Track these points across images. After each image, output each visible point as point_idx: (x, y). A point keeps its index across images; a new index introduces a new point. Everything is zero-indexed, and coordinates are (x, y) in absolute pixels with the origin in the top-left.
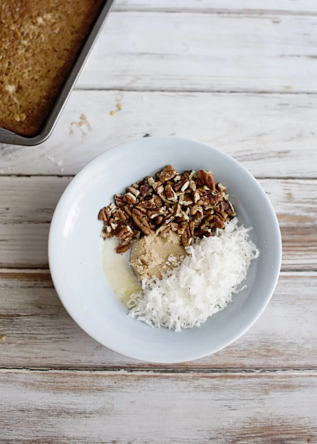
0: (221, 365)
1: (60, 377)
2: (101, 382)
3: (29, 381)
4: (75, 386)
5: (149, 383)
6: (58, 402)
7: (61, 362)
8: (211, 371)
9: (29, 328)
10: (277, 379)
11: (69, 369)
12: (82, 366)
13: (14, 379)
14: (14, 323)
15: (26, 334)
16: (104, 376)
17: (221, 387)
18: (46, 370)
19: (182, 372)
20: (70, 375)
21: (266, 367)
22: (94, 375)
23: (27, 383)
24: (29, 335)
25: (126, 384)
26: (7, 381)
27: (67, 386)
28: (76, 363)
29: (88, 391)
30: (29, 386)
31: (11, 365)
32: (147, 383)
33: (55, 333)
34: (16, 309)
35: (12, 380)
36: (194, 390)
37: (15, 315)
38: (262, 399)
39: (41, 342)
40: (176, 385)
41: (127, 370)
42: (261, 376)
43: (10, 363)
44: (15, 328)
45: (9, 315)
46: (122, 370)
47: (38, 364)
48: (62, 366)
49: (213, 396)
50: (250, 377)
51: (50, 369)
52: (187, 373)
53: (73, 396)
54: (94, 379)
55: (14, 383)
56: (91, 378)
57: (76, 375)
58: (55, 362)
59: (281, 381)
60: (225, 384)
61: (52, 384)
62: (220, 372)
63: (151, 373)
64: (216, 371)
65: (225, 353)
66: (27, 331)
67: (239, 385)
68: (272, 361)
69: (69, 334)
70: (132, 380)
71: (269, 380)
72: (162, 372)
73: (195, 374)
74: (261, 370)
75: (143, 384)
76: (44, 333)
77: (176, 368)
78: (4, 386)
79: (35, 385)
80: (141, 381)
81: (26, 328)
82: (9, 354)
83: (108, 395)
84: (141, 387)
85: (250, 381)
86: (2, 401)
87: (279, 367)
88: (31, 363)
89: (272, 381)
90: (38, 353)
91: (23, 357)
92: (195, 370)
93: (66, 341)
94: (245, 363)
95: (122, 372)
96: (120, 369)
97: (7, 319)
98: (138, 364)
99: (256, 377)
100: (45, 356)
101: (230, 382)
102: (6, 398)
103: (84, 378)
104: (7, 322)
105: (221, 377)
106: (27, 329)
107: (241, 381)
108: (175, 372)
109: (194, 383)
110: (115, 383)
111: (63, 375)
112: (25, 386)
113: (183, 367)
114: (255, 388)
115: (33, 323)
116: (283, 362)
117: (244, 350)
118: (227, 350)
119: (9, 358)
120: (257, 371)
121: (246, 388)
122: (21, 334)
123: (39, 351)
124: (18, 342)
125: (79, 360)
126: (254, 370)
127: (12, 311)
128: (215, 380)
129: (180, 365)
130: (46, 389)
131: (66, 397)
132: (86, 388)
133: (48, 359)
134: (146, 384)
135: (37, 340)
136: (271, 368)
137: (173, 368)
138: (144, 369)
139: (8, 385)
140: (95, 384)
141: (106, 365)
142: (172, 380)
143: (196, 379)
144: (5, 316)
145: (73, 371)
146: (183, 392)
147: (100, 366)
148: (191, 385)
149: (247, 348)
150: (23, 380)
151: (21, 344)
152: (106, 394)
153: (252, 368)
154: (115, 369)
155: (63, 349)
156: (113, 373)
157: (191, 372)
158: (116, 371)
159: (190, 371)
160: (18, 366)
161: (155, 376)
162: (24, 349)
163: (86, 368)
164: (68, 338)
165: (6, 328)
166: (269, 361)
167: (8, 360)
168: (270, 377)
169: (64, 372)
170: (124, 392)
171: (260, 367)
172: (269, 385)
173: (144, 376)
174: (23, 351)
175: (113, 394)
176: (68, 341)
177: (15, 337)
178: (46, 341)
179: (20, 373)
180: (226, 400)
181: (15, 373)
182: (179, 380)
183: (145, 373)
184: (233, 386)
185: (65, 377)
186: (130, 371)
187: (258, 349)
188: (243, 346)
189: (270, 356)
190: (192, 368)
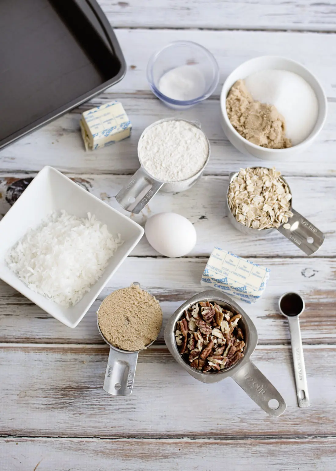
0: (276, 433)
1: (128, 445)
2: (167, 449)
3: (99, 449)
4: (142, 453)
5: (211, 449)
6: (127, 469)
7: (129, 431)
8: (267, 437)
9: (99, 399)
10: (327, 444)
11: (137, 437)
12: (148, 435)
13: (86, 448)
14: (84, 395)
15: (95, 405)
16: (168, 443)
17: (277, 453)
18: (115, 439)
19: (240, 439)
20: (138, 443)
21: (318, 433)
22: (159, 443)
23: (98, 450)
24: (98, 406)
25: (189, 451)
26: (79, 450)
27: (134, 454)
28: (143, 432)
29: (154, 457)
30: (99, 453)
31: (83, 434)
33: (122, 404)
34: (86, 382)
35: (84, 448)
36: (252, 456)
37: (85, 388)
38: (314, 463)
39: (110, 413)
40: (236, 451)
41: (190, 438)
42: (314, 442)
43: (82, 433)
44: (85, 400)
45: (80, 388)
46: (185, 437)
47: (108, 433)
48: (130, 434)
49: (270, 461)
50: (302, 443)
51: (118, 437)
52: (245, 440)
53: (141, 463)
55: (85, 451)
56: (156, 446)
57: (143, 443)
58: (123, 431)
59: (332, 446)
60: (280, 449)
61: (121, 451)
62: (275, 438)
63: (211, 440)
64: (272, 437)
65: (280, 421)
66: (97, 403)
67: (293, 450)
68: (323, 428)
69: (135, 405)
70: (194, 447)
71: (321, 445)
72: (222, 439)
73: (253, 441)
74: (313, 436)
75: (205, 451)
76: (112, 404)
77: (235, 435)
78: (76, 454)
79: (105, 453)
80: (203, 448)
81: (95, 399)
82: (80, 424)
83: (173, 461)
84: (203, 453)
85: (303, 447)
86: (75, 468)
87: (329, 433)
88: (101, 433)
89: (323, 447)
90: (108, 422)
91: (93, 427)
92: (253, 437)
93: (132, 411)
94: (298, 430)
95: (186, 439)
96: (183, 437)
97: (77, 391)
98: (200, 432)
99: (309, 442)
100: (114, 425)
101: (285, 448)
102: (78, 465)
103: (150, 445)
104: (77, 394)
105: (277, 443)
106: (97, 400)
107: (294, 447)
108: (234, 439)
109: (252, 449)
110: (180, 450)
111: (131, 443)
112: (96, 454)
113: (242, 434)
114: (308, 453)
115: (102, 395)
116: (333, 428)
117: (297, 418)
119: (81, 428)
120: (309, 437)
121: (299, 454)
122: (91, 405)
123: (108, 421)
124: (89, 413)
125: (145, 429)
126: (307, 437)
127: (83, 384)
128: (271, 446)
129: (239, 433)
130: (116, 456)
131: (134, 463)
132: (153, 455)
133: (117, 428)
134: (208, 450)
135: (106, 411)
136: (322, 434)
137: (233, 436)
138: (205, 437)
139: (80, 453)
140: (161, 451)
141: (171, 433)
142: (232, 446)
143: (254, 446)
144: (75, 389)
145: (141, 439)
146: (242, 458)
147: (165, 434)
148: (249, 451)
149: (300, 416)
150: (94, 448)
151: (91, 415)
152: (171, 460)
153: (305, 435)
154: (179, 437)
155: (131, 419)
156: (178, 440)
157: (249, 439)
158: (180, 439)
159: (248, 438)
160: (89, 435)
161: (215, 443)
162: (94, 419)
163: (153, 437)
164: (135, 408)
165: (77, 400)
166: (320, 428)
167: (79, 430)
168: (321, 443)
169: (132, 440)
170: (187, 458)
171: (312, 433)
172: (321, 450)
173: (206, 443)
174: (93, 421)
175: (177, 460)
176: (134, 411)
177: (85, 408)
178: (114, 411)
179: (91, 442)
180: (282, 464)
181: (86, 442)
182: (238, 446)
183: (206, 440)
184: (287, 452)
185: (133, 445)
186: (192, 439)
187: (310, 417)
188: (296, 414)
189: (321, 423)
190: (249, 435)
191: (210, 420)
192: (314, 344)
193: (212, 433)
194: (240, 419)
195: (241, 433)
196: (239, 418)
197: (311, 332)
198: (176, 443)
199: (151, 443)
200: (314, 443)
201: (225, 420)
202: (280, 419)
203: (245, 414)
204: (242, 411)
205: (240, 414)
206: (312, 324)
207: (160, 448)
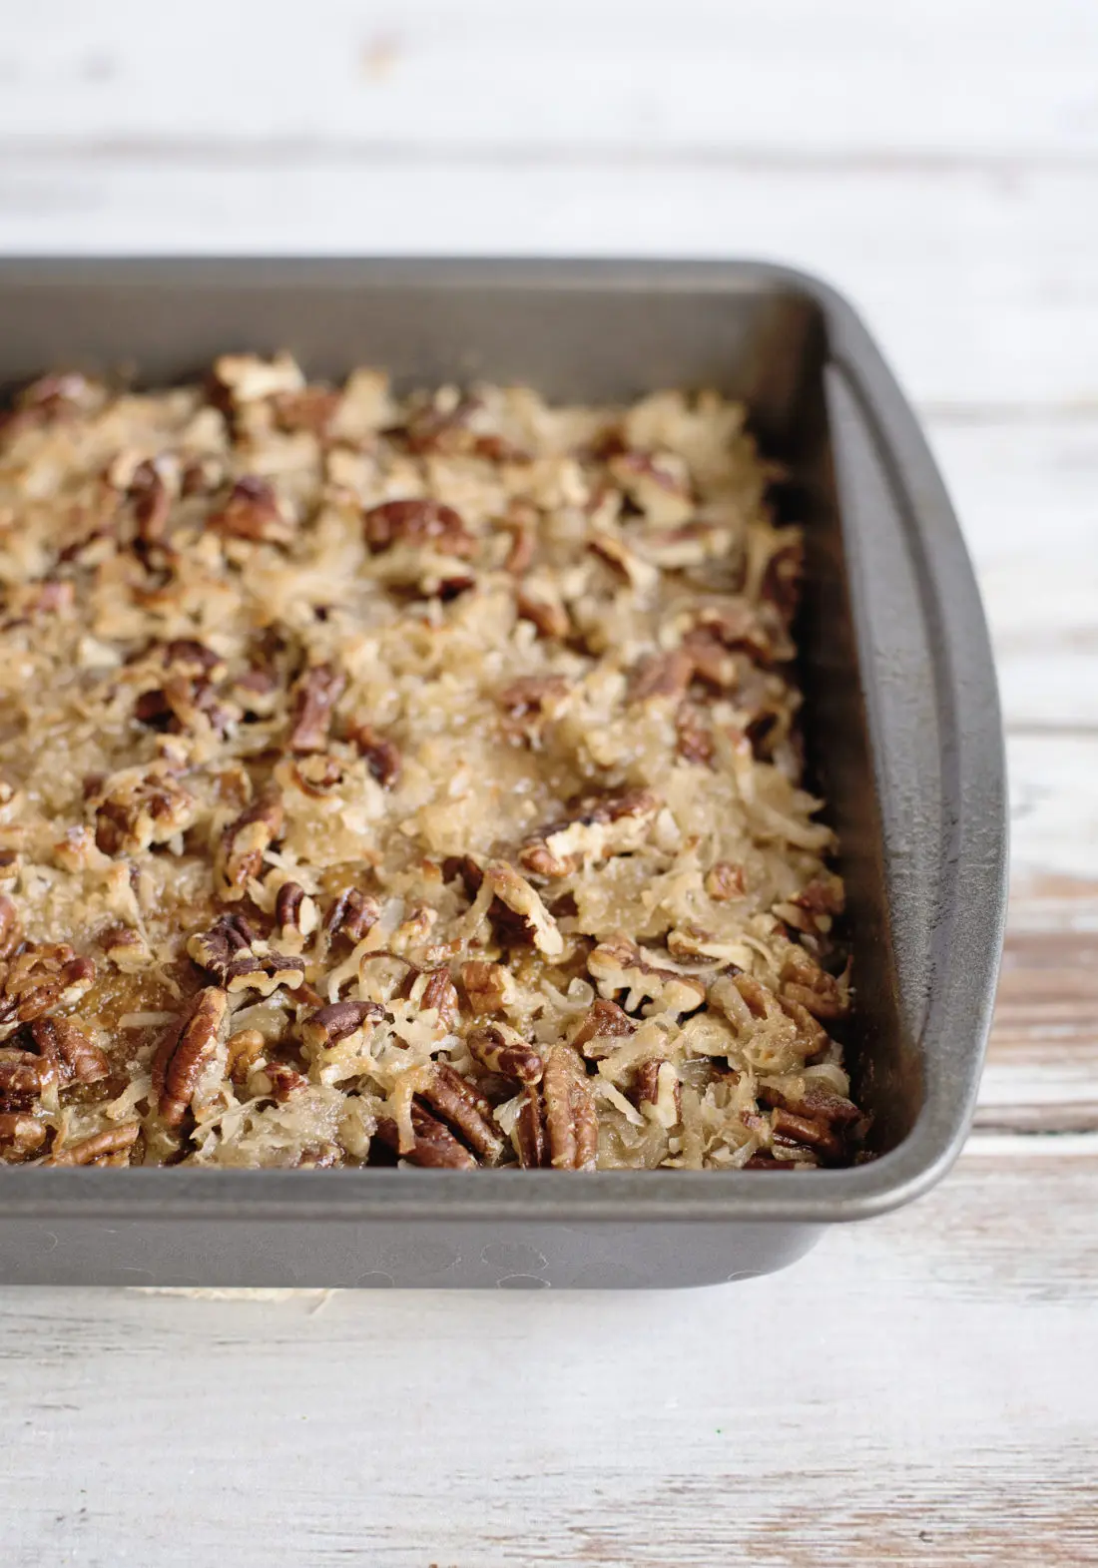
65: (856, 1552)
117: (973, 1534)
118: (866, 1531)
149: (989, 1520)
187: (1060, 1526)
188: (962, 1511)
191: (383, 1543)
192: (1052, 1132)
194: (585, 1537)
196: (581, 1530)
197: (1032, 1071)
201: (486, 1544)
202: (858, 1539)
203: (617, 1507)
204: (598, 1492)
205: (582, 1506)
206: (1037, 1032)
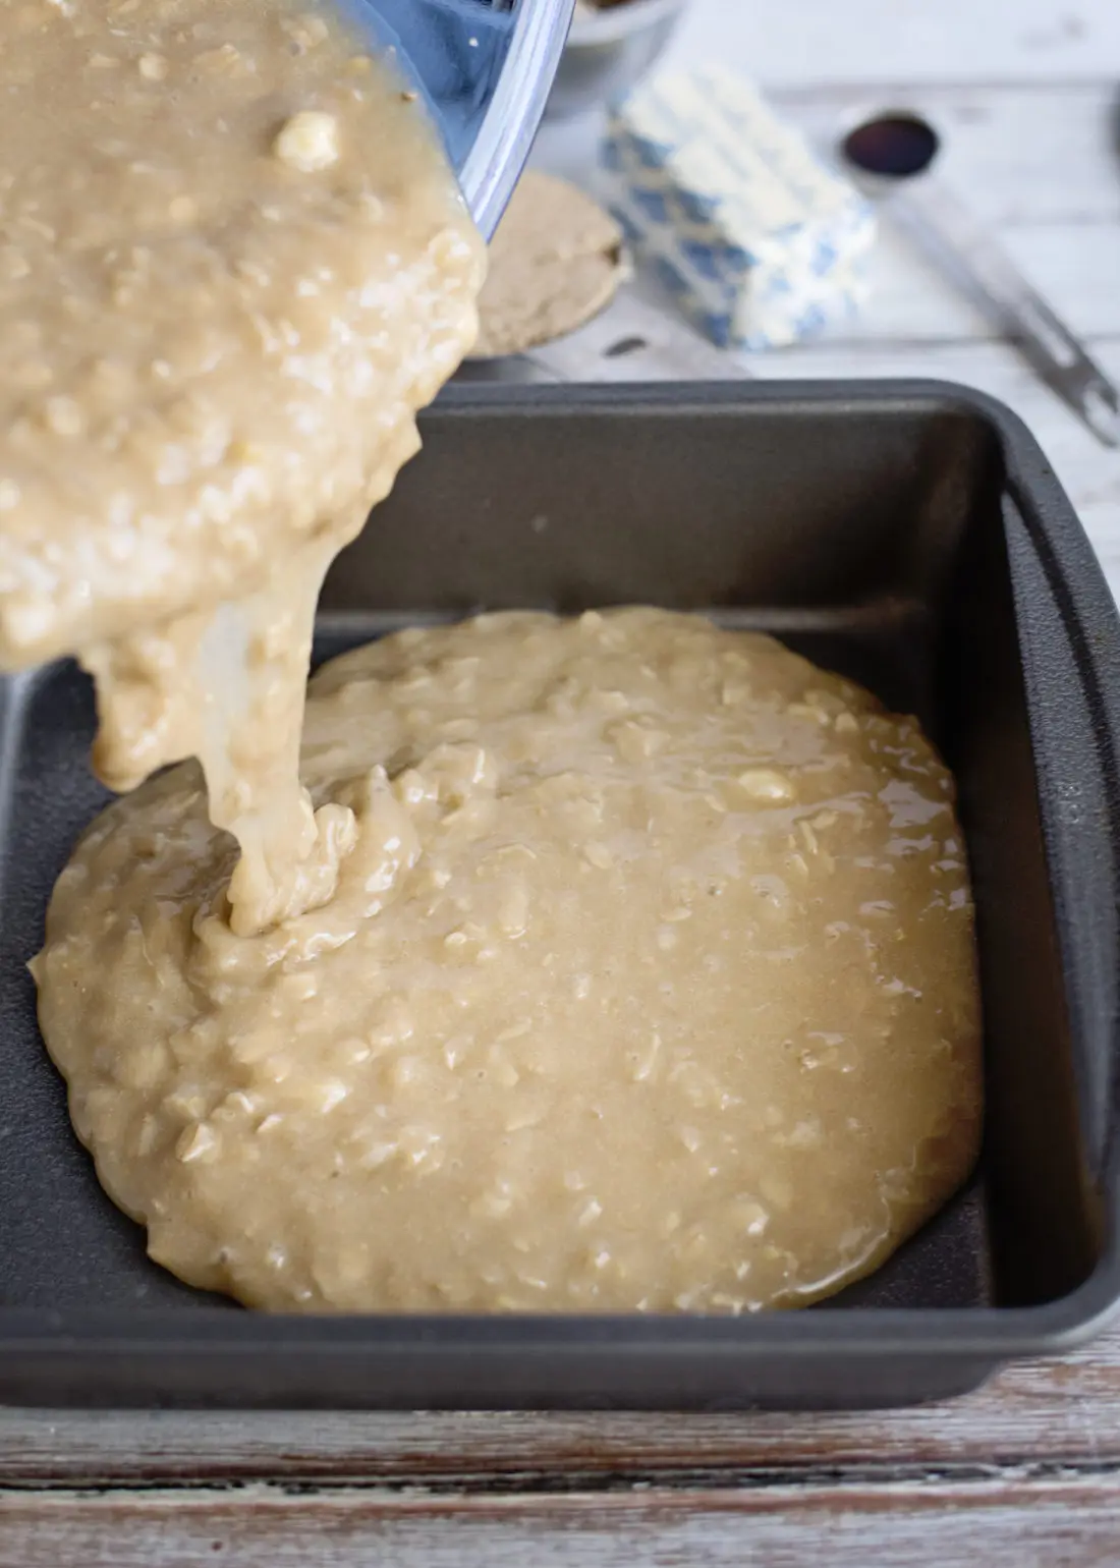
0: (805, 1450)
2: (141, 1542)
5: (406, 1544)
8: (750, 1476)
12: (36, 1470)
16: (152, 1515)
17: (811, 1555)
19: (587, 1486)
21: (1059, 1448)
22: (98, 1514)
25: (273, 1551)
28: (8, 1454)
32: (394, 1543)
40: (558, 1549)
41: (284, 1485)
42: (1034, 1497)
46: (254, 1482)
50: (968, 1502)
52: (617, 1492)
54: (99, 1531)
56: (80, 1526)
60: (835, 1538)
62: (800, 1480)
63: (410, 1497)
67: (911, 1541)
68: (1088, 1422)
70: (308, 1531)
71: (1083, 1512)
72: (474, 1488)
73: (664, 1495)
74: (1033, 1466)
75: (369, 1553)
77: (554, 1468)
80: (358, 1537)
85: (975, 1524)
89: (1097, 1520)
92: (661, 1474)
94: (938, 1437)
95: (256, 1493)
96: (243, 1481)
98: (346, 1456)
99: (1006, 1499)
101: (861, 1531)
103: (43, 1524)
105: (811, 1504)
107: (920, 1525)
108: (552, 1490)
109: (656, 1539)
110: (217, 1547)
113: (595, 1460)
114: (1004, 1553)
120: (1009, 1472)
125: (23, 1441)
126: (992, 1469)
128: (777, 1520)
129: (576, 1455)
134: (390, 1548)
136: (1087, 1454)
137: (541, 1470)
138: (377, 1479)
140: (106, 1557)
141: (173, 1460)
142: (534, 1525)
143: (670, 1521)
147: (136, 1467)
148: (641, 1547)
153: (982, 1459)
154: (216, 1482)
156: (207, 1498)
157: (637, 1486)
158: (222, 1488)
159: (635, 1479)
161: (435, 1512)
163: (60, 1479)
166: (1073, 1423)
168: (1085, 1498)
171: (1026, 1449)
172: (1086, 1537)
173: (378, 1512)
182: (572, 1525)
183: (381, 1498)
184: (875, 1549)
186: (297, 1488)
189: (1076, 1398)
190: (642, 1467)
193: (417, 1457)
195: (591, 1454)
198: (196, 1514)
199: (50, 1515)
200: (1038, 1503)
207: (105, 1539)
